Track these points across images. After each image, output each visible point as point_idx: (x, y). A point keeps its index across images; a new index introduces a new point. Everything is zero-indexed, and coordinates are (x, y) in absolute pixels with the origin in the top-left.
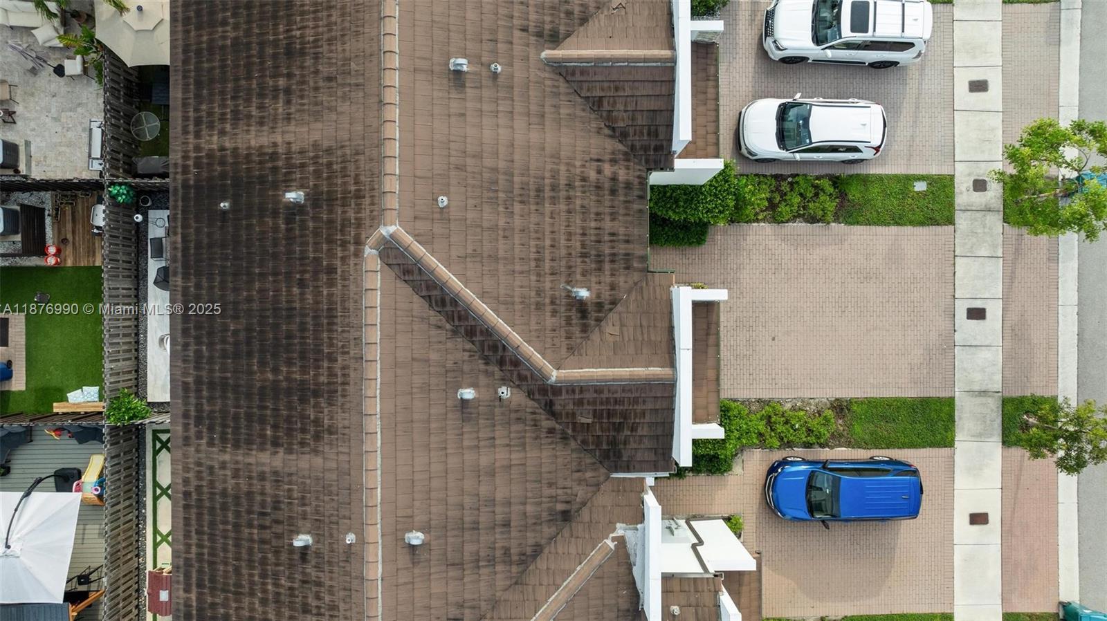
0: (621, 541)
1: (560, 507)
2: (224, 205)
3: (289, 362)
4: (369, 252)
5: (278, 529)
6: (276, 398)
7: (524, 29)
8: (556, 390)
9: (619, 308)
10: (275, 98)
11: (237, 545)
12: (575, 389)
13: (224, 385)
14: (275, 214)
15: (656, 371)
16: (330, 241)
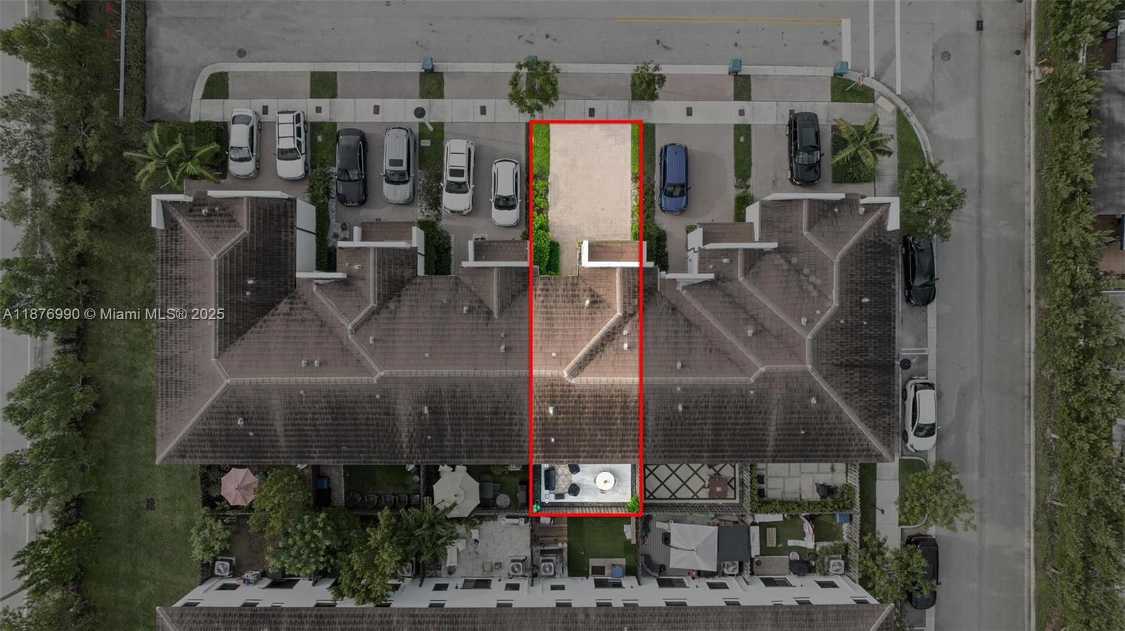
0: (684, 288)
1: (670, 311)
2: (553, 440)
3: (614, 413)
4: (573, 381)
5: (677, 418)
6: (627, 419)
7: (487, 324)
8: (625, 313)
9: (593, 288)
10: (513, 419)
11: (684, 435)
12: (624, 306)
13: (623, 440)
14: (557, 419)
15: (617, 274)
16: (568, 397)
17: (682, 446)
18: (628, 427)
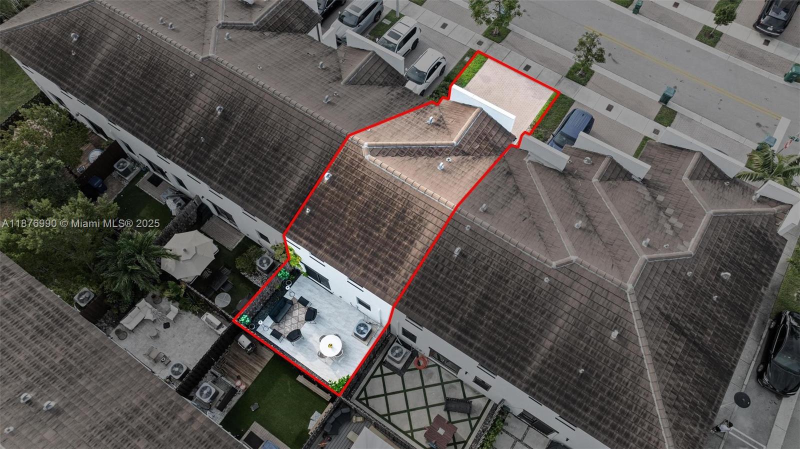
2: (308, 211)
4: (368, 157)
7: (330, 83)
8: (460, 146)
12: (463, 140)
14: (327, 190)
15: (474, 114)
17: (432, 301)
18: (390, 242)
